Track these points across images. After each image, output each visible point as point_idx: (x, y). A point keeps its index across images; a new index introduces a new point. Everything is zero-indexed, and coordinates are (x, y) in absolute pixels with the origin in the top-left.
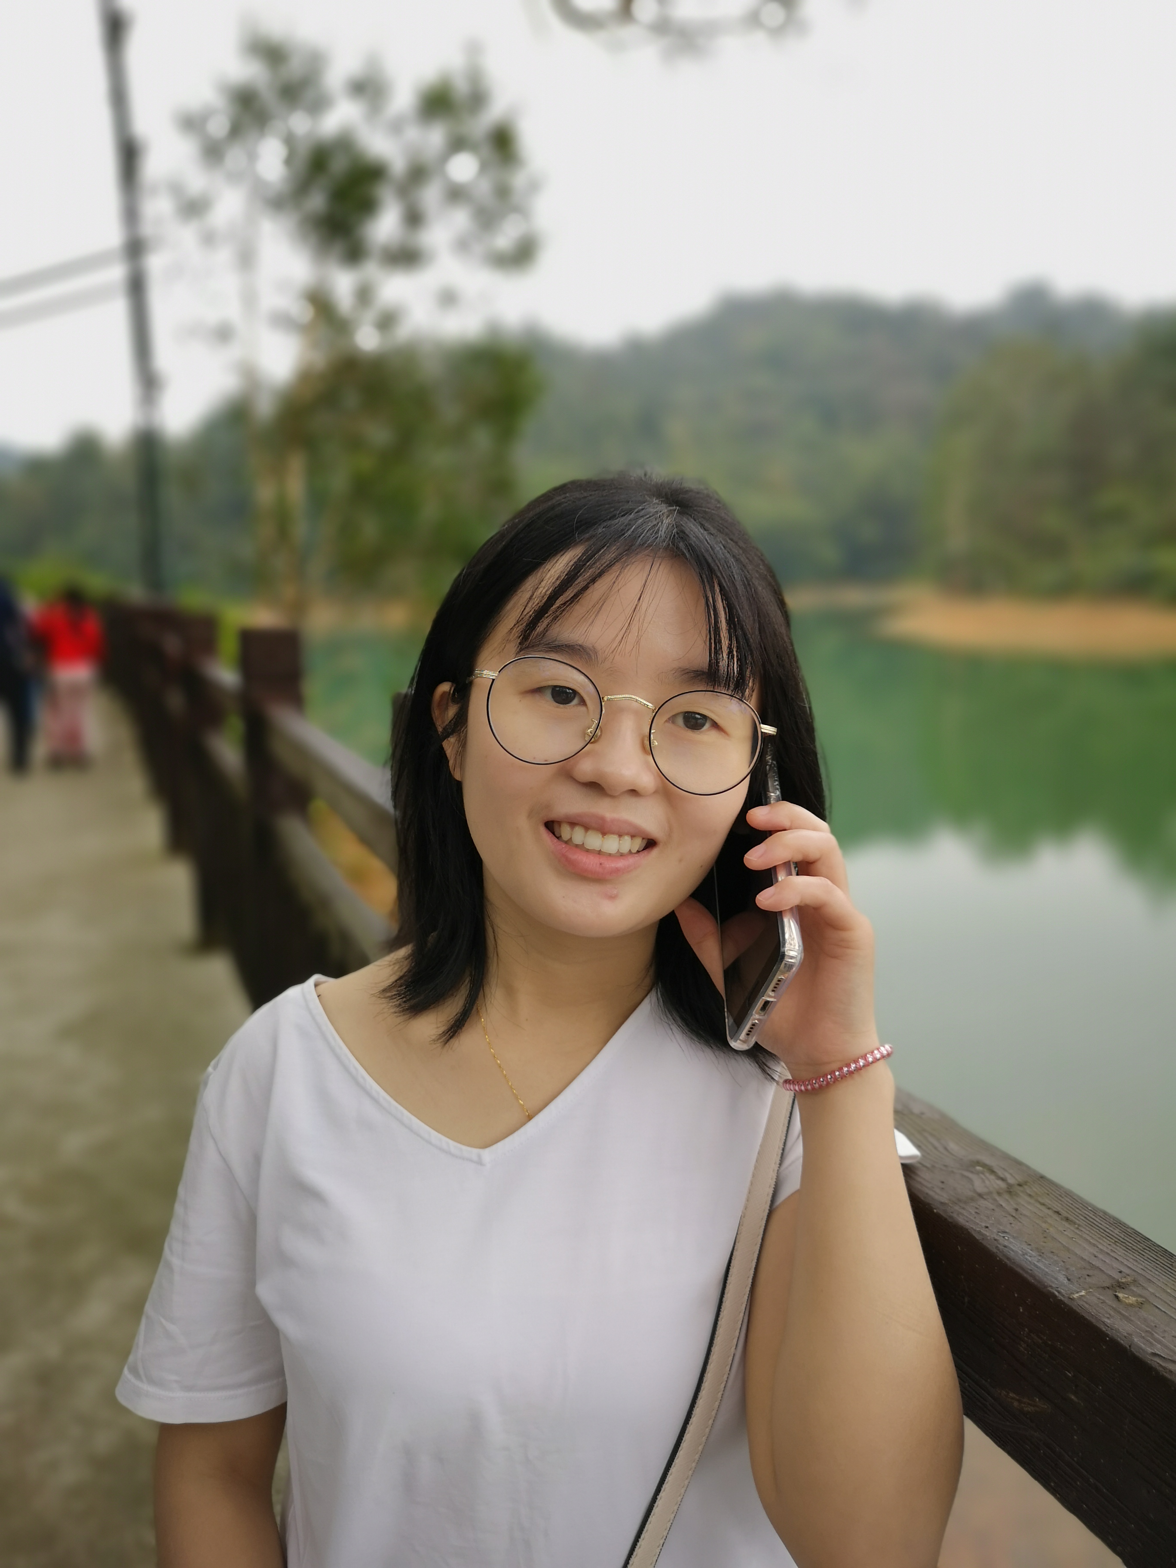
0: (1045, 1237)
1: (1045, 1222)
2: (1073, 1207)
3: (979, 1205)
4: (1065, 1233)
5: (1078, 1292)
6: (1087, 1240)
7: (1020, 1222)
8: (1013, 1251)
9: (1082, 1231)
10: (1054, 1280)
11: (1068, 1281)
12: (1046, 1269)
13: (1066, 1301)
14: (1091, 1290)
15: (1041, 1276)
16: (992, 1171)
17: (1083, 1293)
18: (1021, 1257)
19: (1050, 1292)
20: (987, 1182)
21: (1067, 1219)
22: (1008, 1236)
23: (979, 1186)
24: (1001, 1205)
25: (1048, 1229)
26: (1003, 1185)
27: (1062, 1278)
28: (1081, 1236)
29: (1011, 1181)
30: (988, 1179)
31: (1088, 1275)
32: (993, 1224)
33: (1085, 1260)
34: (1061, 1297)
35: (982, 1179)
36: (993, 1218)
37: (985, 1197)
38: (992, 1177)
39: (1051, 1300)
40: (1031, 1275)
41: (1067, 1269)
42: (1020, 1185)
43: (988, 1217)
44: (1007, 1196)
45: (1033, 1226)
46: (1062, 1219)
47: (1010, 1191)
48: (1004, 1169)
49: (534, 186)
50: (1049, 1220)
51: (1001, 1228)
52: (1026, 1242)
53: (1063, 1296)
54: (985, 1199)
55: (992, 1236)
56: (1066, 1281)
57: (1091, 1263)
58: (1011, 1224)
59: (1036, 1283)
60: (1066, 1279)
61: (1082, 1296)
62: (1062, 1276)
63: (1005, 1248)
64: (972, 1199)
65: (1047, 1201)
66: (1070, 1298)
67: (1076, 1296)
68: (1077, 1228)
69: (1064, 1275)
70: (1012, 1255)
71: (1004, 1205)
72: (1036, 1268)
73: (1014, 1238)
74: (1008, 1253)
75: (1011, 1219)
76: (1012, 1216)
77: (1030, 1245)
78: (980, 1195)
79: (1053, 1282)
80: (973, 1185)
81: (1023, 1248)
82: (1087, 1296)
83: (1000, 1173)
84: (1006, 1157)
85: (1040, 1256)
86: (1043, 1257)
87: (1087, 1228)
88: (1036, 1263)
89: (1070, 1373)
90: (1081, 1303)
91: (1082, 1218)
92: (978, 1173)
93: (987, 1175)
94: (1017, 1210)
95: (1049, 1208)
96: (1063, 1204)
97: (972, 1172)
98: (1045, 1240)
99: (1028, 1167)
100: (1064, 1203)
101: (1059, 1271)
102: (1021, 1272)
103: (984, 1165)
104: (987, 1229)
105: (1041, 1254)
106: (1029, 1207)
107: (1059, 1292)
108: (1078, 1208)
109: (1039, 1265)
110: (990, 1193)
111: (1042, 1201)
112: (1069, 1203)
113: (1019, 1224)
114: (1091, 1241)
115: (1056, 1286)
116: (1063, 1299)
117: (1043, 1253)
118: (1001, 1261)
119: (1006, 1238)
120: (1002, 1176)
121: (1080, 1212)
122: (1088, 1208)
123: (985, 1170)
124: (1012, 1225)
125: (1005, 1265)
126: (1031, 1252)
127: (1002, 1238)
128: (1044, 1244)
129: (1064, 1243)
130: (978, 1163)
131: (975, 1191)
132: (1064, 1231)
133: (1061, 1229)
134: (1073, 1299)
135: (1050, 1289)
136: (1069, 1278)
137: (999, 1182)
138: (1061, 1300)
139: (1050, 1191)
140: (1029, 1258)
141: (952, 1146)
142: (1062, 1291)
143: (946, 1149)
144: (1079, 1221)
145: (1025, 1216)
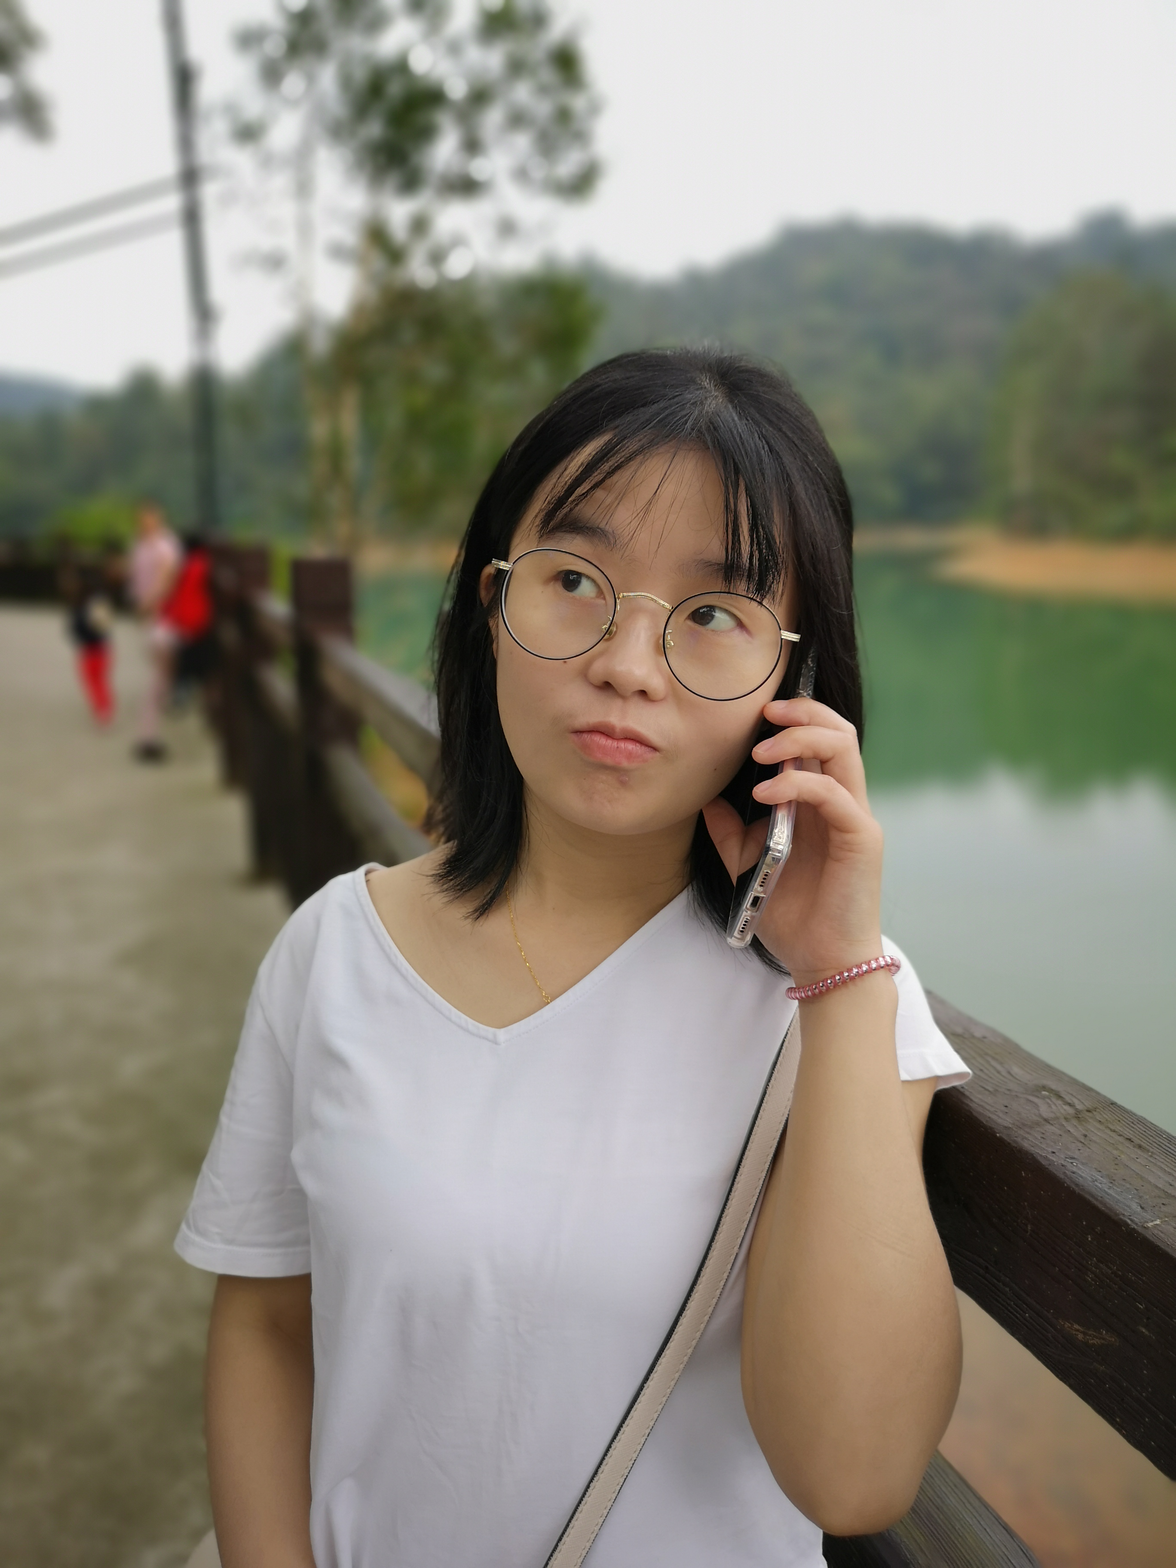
0: (1116, 1164)
1: (1117, 1149)
2: (1146, 1134)
3: (1045, 1131)
4: (1138, 1160)
5: (1152, 1221)
6: (1161, 1168)
7: (1089, 1148)
8: (1081, 1177)
9: (1156, 1159)
10: (1126, 1208)
11: (1141, 1209)
12: (1117, 1196)
13: (1140, 1230)
14: (1166, 1219)
15: (1112, 1203)
16: (1059, 1097)
17: (1158, 1222)
18: (1091, 1183)
19: (1121, 1219)
20: (1053, 1107)
21: (1140, 1147)
22: (1076, 1162)
23: (1044, 1111)
24: (1069, 1131)
25: (1119, 1156)
26: (1070, 1110)
27: (1135, 1207)
28: (1155, 1164)
29: (1079, 1106)
30: (1055, 1105)
31: (1163, 1204)
32: (1060, 1149)
33: (1160, 1188)
34: (1134, 1226)
35: (1048, 1103)
36: (1060, 1144)
37: (1051, 1122)
38: (1060, 1102)
39: (1123, 1228)
40: (1101, 1202)
41: (1141, 1197)
42: (1089, 1111)
43: (1055, 1143)
44: (1075, 1122)
45: (1104, 1152)
46: (1134, 1147)
47: (1078, 1116)
48: (1072, 1095)
49: (595, 109)
50: (1121, 1148)
51: (1069, 1153)
52: (1096, 1169)
53: (1136, 1224)
54: (1052, 1125)
55: (1059, 1162)
56: (1139, 1209)
57: (1166, 1192)
58: (1079, 1150)
59: (1107, 1211)
60: (1139, 1207)
61: (1157, 1225)
62: (1135, 1204)
63: (1074, 1175)
64: (1038, 1124)
65: (1118, 1128)
66: (1145, 1227)
67: (1150, 1225)
68: (1151, 1156)
69: (1137, 1203)
70: (1081, 1181)
71: (1072, 1130)
72: (1106, 1195)
73: (1083, 1164)
74: (1077, 1180)
75: (1080, 1145)
76: (1081, 1142)
77: (1100, 1171)
78: (1046, 1120)
79: (1124, 1210)
80: (1039, 1110)
81: (1092, 1175)
82: (1163, 1225)
83: (1068, 1098)
84: (1074, 1082)
85: (1112, 1183)
86: (1115, 1185)
87: (1161, 1155)
88: (1106, 1190)
89: (1142, 1305)
90: (1156, 1232)
91: (1156, 1145)
92: (1044, 1098)
93: (1054, 1099)
94: (1085, 1136)
95: (1120, 1135)
96: (1135, 1131)
97: (1038, 1097)
98: (1116, 1167)
99: (1098, 1093)
100: (1137, 1130)
101: (1132, 1199)
102: (1091, 1199)
103: (1051, 1090)
104: (1053, 1154)
105: (1112, 1181)
106: (1098, 1134)
107: (1131, 1220)
108: (1152, 1136)
109: (1110, 1192)
110: (1057, 1118)
111: (1112, 1128)
112: (1143, 1131)
113: (1088, 1150)
114: (1166, 1169)
115: (1129, 1214)
116: (1136, 1227)
117: (1114, 1180)
118: (1068, 1187)
119: (1075, 1164)
120: (1070, 1101)
121: (1154, 1140)
122: (1162, 1136)
123: (1051, 1095)
124: (1081, 1151)
125: (1073, 1192)
126: (1101, 1179)
127: (1070, 1164)
128: (1116, 1171)
129: (1137, 1171)
130: (1044, 1088)
131: (1040, 1116)
132: (1137, 1158)
133: (1135, 1157)
134: (1147, 1228)
135: (1121, 1217)
136: (1142, 1206)
137: (1067, 1107)
138: (1134, 1229)
139: (1122, 1117)
140: (1099, 1185)
141: (1016, 1070)
142: (1135, 1219)
143: (1009, 1073)
144: (1153, 1149)
145: (1095, 1142)
